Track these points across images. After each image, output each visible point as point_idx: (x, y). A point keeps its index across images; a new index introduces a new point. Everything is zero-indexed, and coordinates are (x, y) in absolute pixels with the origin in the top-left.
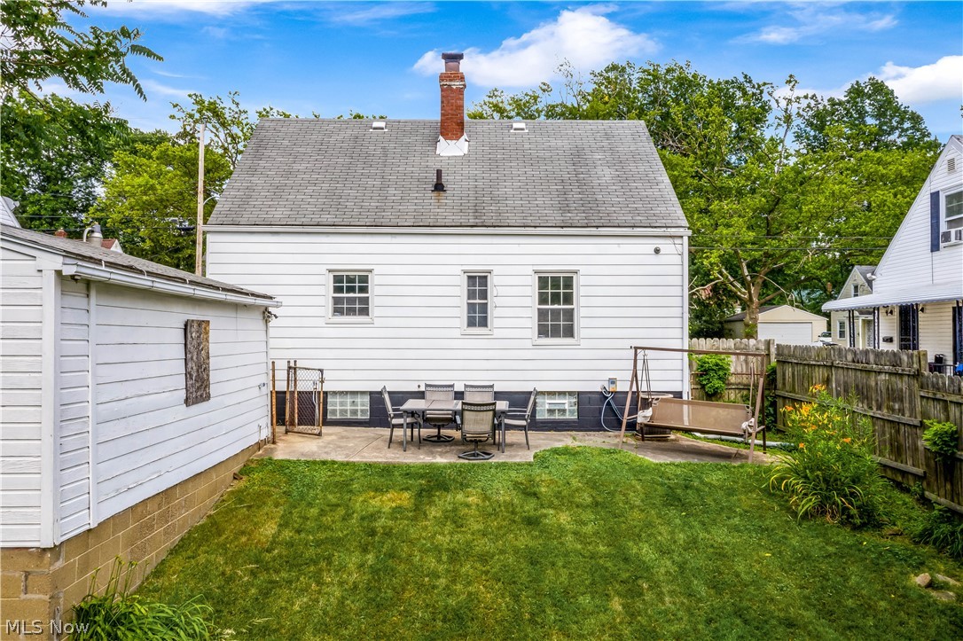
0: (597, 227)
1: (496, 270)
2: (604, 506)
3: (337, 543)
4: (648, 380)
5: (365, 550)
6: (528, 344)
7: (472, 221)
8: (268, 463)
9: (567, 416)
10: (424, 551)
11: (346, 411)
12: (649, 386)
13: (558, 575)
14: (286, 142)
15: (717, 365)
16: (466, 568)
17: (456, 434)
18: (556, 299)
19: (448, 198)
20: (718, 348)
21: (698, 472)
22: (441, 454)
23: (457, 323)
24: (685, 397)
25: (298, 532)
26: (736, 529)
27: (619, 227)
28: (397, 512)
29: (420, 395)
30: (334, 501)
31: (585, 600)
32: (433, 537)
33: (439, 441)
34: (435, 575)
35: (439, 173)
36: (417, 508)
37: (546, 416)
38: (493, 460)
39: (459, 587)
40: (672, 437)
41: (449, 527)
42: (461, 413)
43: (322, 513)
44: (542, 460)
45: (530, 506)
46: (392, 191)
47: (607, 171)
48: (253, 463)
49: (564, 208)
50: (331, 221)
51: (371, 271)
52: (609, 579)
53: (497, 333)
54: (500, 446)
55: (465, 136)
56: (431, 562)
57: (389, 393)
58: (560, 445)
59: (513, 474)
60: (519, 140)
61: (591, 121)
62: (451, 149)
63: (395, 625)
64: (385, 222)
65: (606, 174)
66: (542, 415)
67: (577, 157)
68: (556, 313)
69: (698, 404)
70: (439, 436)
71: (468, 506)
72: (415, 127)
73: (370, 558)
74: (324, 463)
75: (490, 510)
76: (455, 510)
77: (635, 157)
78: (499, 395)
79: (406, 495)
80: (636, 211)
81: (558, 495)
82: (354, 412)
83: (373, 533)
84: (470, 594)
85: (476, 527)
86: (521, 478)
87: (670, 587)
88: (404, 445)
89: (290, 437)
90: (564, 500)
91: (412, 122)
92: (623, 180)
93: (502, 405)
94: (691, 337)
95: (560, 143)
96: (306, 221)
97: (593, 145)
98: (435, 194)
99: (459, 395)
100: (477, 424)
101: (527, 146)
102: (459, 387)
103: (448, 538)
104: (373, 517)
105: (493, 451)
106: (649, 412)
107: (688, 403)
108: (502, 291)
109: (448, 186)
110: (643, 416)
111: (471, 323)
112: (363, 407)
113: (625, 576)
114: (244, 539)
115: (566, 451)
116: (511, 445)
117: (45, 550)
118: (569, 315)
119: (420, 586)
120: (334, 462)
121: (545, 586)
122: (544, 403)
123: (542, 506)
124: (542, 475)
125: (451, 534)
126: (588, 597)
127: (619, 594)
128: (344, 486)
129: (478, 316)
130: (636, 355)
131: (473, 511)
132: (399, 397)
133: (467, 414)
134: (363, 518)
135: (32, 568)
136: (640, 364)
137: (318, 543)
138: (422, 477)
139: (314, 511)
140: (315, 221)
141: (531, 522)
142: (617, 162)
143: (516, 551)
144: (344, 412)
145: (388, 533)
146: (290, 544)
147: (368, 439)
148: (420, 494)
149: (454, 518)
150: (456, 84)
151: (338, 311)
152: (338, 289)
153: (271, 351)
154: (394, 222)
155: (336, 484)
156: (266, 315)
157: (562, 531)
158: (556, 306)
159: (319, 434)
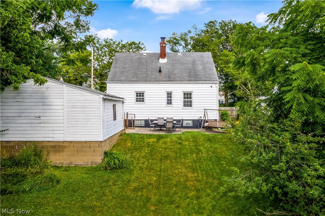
0: (197, 81)
1: (174, 91)
2: (195, 141)
3: (143, 147)
4: (208, 117)
5: (148, 147)
6: (181, 108)
7: (168, 80)
8: (125, 134)
9: (190, 125)
10: (159, 148)
11: (139, 124)
12: (208, 118)
13: (184, 151)
14: (122, 59)
15: (225, 113)
16: (167, 150)
17: (165, 129)
18: (188, 98)
19: (162, 74)
20: (226, 109)
21: (216, 135)
22: (161, 132)
23: (165, 104)
24: (218, 120)
25: (135, 145)
26: (220, 145)
27: (202, 81)
28: (153, 142)
29: (157, 120)
30: (141, 140)
31: (189, 155)
32: (161, 146)
33: (161, 130)
34: (162, 151)
35: (160, 68)
36: (157, 141)
37: (185, 125)
38: (173, 133)
39: (166, 153)
40: (214, 129)
41: (164, 144)
42: (166, 124)
43: (139, 142)
44: (183, 133)
45: (180, 141)
46: (149, 72)
47: (201, 66)
48: (122, 134)
49: (190, 77)
50: (135, 80)
51: (144, 92)
52: (194, 152)
53: (174, 106)
54: (174, 131)
55: (166, 57)
56: (161, 149)
57: (150, 120)
58: (188, 131)
59: (177, 136)
60: (179, 58)
61: (198, 53)
62: (163, 61)
63: (155, 158)
64: (148, 80)
65: (200, 67)
66: (184, 125)
67: (194, 63)
68: (188, 101)
69: (221, 122)
70: (161, 129)
71: (168, 141)
72: (154, 55)
73: (149, 149)
74: (137, 134)
75: (172, 142)
76: (165, 142)
77: (208, 63)
78: (174, 120)
79: (155, 139)
80: (207, 77)
81: (186, 139)
82: (141, 124)
83: (149, 145)
84: (168, 154)
85: (169, 144)
86: (179, 136)
87: (205, 153)
88: (153, 131)
89: (127, 129)
90: (186, 140)
91: (153, 53)
92: (204, 69)
93: (175, 122)
94: (219, 107)
95: (189, 59)
96: (129, 80)
97: (198, 59)
98: (159, 73)
99: (165, 120)
100: (169, 125)
101: (181, 60)
102: (165, 118)
103: (164, 146)
104: (149, 142)
105: (173, 132)
106: (208, 124)
107: (218, 122)
108: (175, 96)
109: (162, 71)
110: (206, 124)
111: (168, 104)
112: (143, 123)
113: (197, 151)
114: (125, 146)
115: (189, 132)
116: (177, 131)
117: (101, 141)
118: (191, 102)
119: (159, 153)
120: (139, 134)
121: (182, 153)
122: (185, 122)
123: (182, 141)
124: (183, 136)
125: (164, 145)
126: (189, 154)
127: (195, 154)
128: (142, 138)
129: (169, 102)
130: (205, 111)
131: (169, 142)
132: (152, 121)
133: (167, 123)
134: (147, 143)
135: (99, 144)
136: (206, 113)
137: (139, 147)
138: (158, 136)
139: (137, 142)
140: (132, 80)
141: (180, 144)
142: (203, 64)
143: (177, 148)
144: (138, 124)
145: (152, 145)
146: (134, 147)
147: (145, 130)
148: (158, 139)
149: (165, 143)
150: (164, 45)
151: (137, 101)
152: (137, 96)
153: (124, 110)
154: (150, 80)
155: (141, 137)
156: (123, 102)
157: (186, 145)
158: (188, 100)
159: (134, 129)
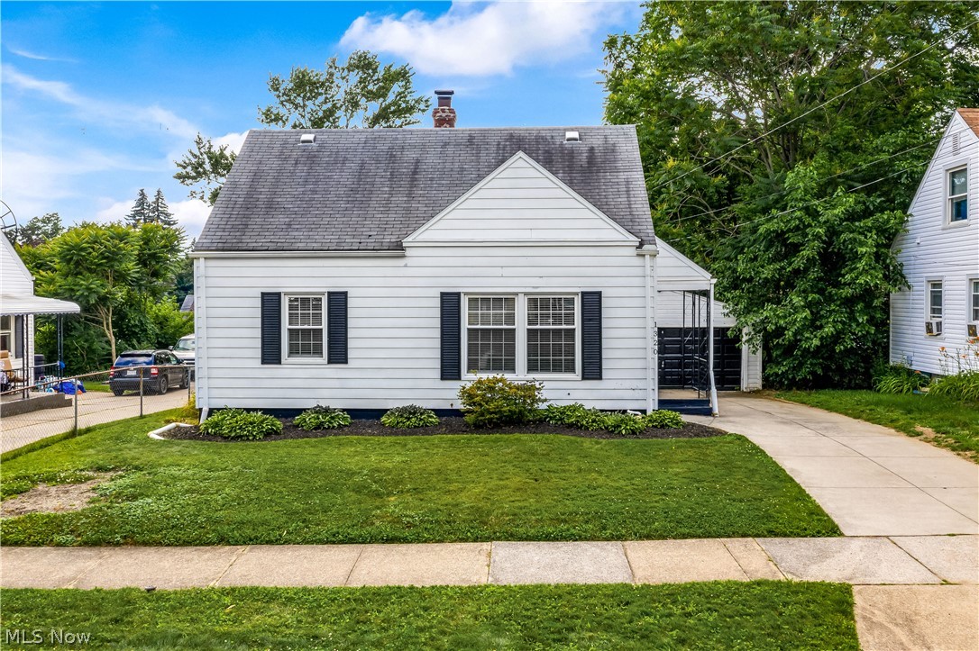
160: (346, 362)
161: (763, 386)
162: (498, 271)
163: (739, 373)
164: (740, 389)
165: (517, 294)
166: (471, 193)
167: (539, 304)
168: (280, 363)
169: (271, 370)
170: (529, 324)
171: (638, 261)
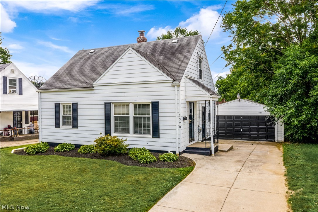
160: (77, 128)
161: (285, 140)
162: (123, 94)
163: (274, 135)
164: (274, 141)
165: (129, 103)
166: (114, 65)
167: (138, 107)
168: (60, 127)
169: (58, 130)
170: (134, 115)
171: (172, 89)
